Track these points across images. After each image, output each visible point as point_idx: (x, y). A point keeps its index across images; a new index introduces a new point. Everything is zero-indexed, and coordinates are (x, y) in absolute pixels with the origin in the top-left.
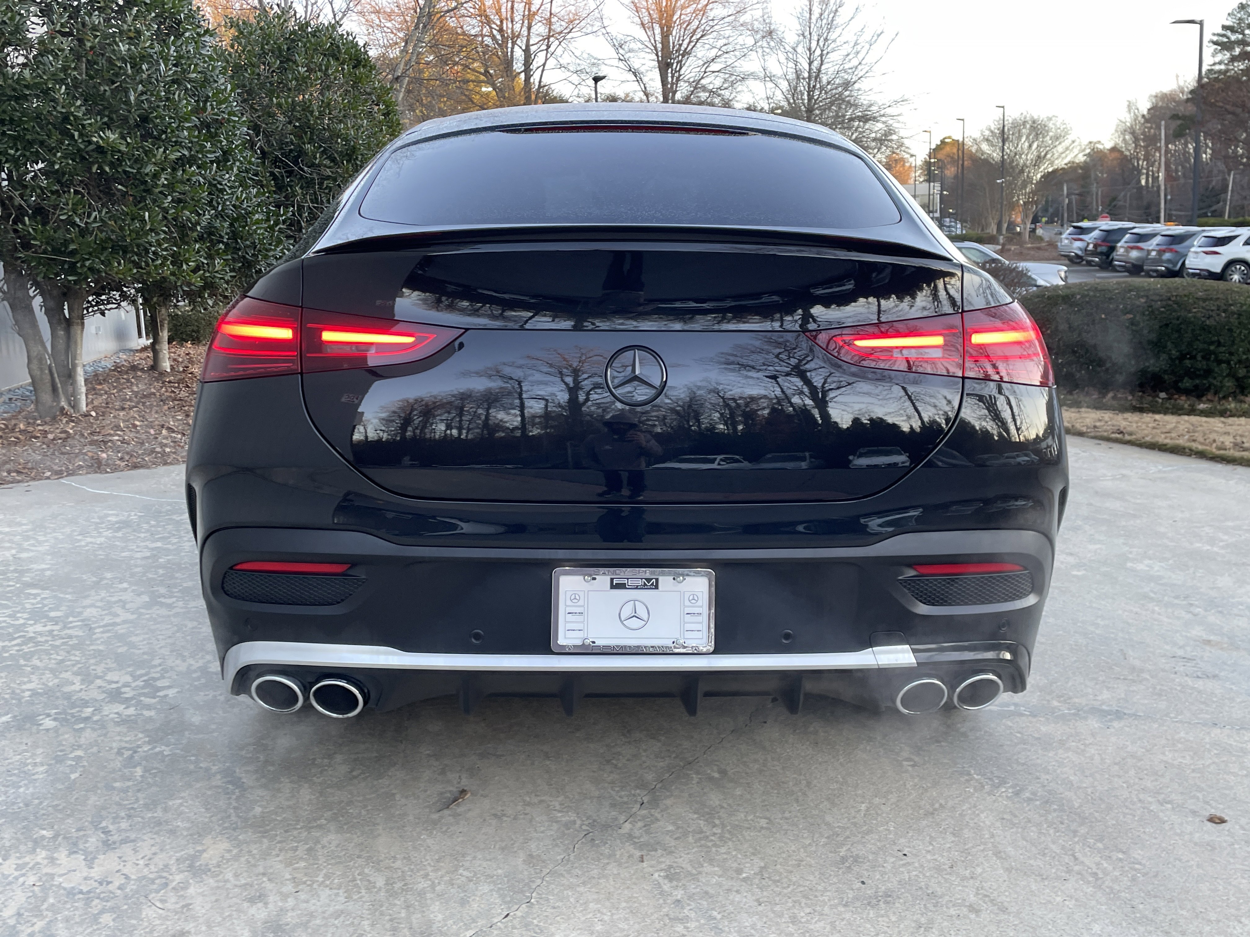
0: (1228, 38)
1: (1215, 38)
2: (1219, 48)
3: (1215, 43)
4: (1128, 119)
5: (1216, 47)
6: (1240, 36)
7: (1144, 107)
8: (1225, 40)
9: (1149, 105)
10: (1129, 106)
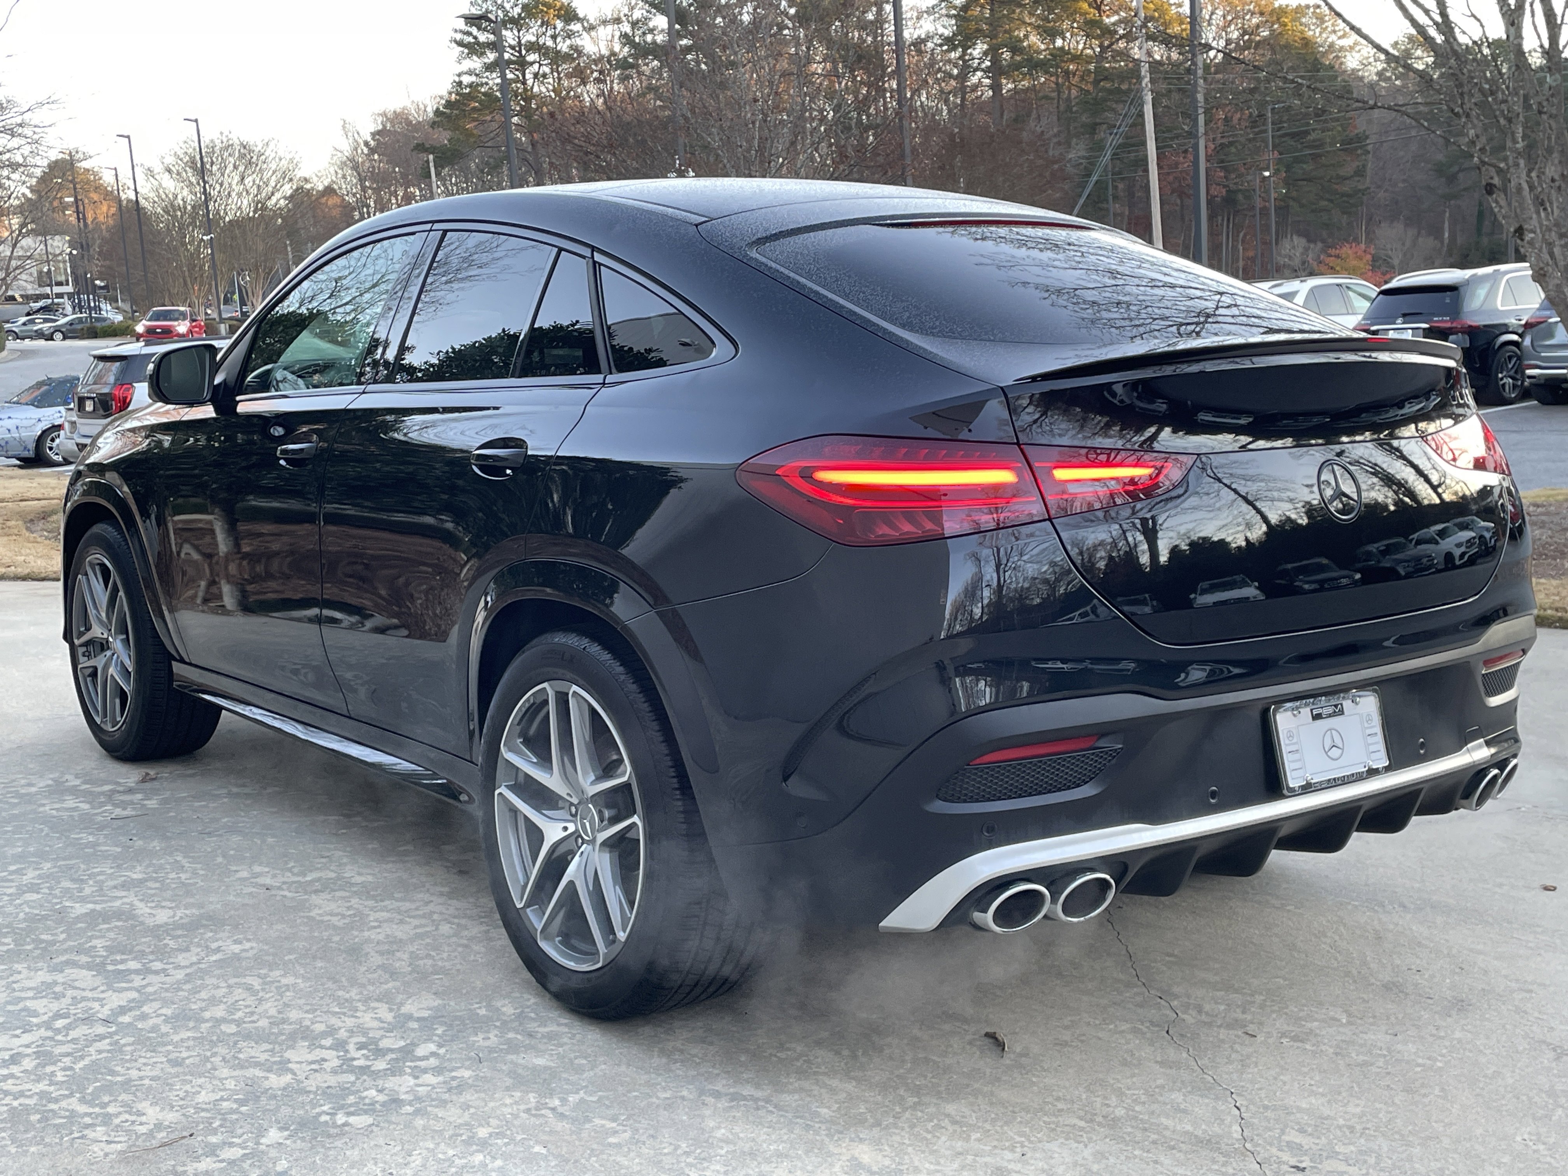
0: (475, 38)
1: (459, 36)
2: (466, 51)
3: (460, 44)
4: (346, 147)
5: (462, 49)
6: (492, 37)
7: (367, 128)
8: (471, 39)
9: (374, 127)
10: (344, 127)
